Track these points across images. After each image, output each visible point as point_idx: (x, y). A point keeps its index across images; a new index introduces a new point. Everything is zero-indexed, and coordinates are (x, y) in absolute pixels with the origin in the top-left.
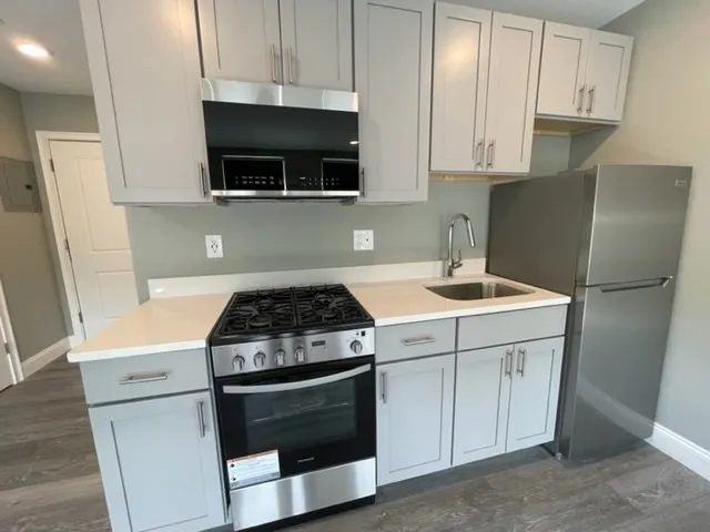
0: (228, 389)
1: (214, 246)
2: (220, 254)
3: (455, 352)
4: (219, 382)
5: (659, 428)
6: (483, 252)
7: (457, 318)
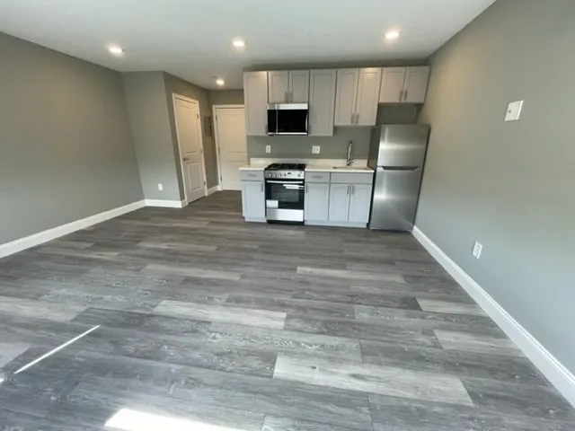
0: (269, 181)
1: (268, 149)
2: (270, 151)
3: (330, 184)
4: (266, 179)
5: (415, 228)
6: (367, 156)
7: (330, 173)
